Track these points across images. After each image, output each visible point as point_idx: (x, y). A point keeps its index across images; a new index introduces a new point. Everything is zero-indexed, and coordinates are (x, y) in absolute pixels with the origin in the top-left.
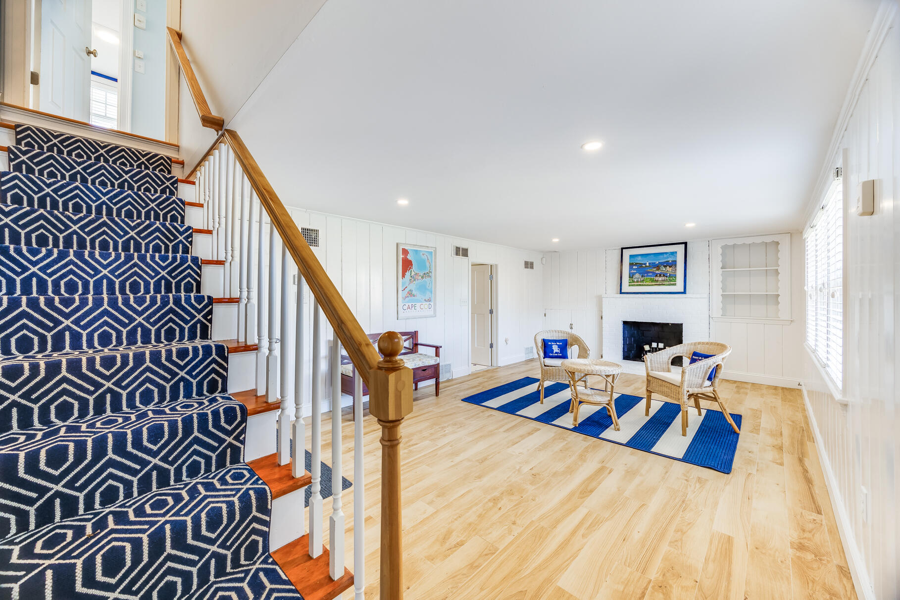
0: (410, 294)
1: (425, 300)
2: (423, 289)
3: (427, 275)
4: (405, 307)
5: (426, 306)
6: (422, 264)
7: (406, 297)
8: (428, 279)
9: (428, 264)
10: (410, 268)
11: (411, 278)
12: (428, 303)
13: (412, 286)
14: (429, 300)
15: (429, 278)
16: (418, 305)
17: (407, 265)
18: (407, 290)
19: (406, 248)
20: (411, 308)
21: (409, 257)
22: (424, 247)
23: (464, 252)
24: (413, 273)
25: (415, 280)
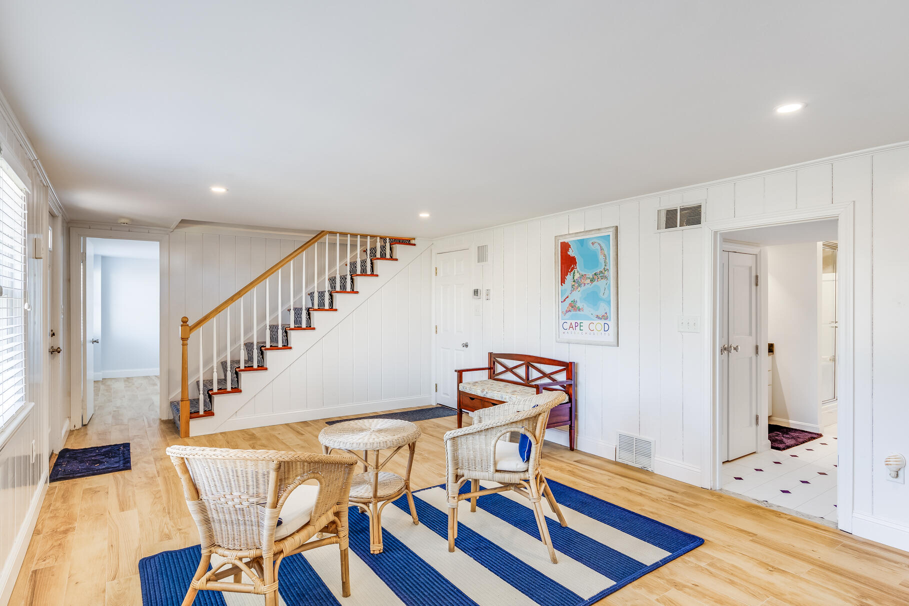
0: (573, 306)
1: (597, 317)
2: (594, 298)
3: (601, 275)
4: (567, 326)
5: (599, 327)
6: (592, 259)
7: (567, 312)
8: (601, 283)
9: (601, 257)
10: (573, 268)
11: (573, 283)
12: (603, 322)
13: (576, 295)
14: (605, 317)
15: (604, 281)
16: (586, 323)
17: (568, 263)
18: (568, 301)
19: (566, 241)
20: (574, 327)
21: (571, 253)
22: (593, 232)
23: (693, 216)
24: (577, 276)
25: (580, 286)
